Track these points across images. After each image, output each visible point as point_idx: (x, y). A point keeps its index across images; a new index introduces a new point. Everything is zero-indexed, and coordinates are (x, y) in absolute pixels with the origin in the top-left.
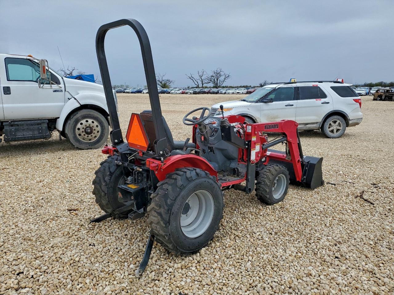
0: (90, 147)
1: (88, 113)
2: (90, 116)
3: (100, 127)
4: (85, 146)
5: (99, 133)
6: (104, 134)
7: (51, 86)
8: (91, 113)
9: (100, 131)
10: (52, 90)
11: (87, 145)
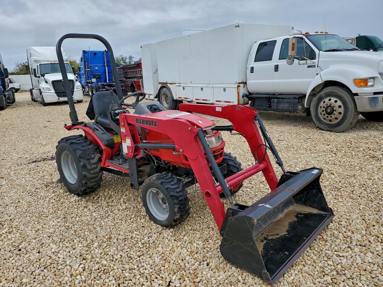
0: (329, 129)
1: (333, 91)
2: (333, 94)
3: (343, 108)
4: (324, 127)
5: (342, 115)
6: (346, 117)
7: (306, 62)
8: (336, 91)
9: (343, 113)
10: (306, 66)
11: (326, 126)
